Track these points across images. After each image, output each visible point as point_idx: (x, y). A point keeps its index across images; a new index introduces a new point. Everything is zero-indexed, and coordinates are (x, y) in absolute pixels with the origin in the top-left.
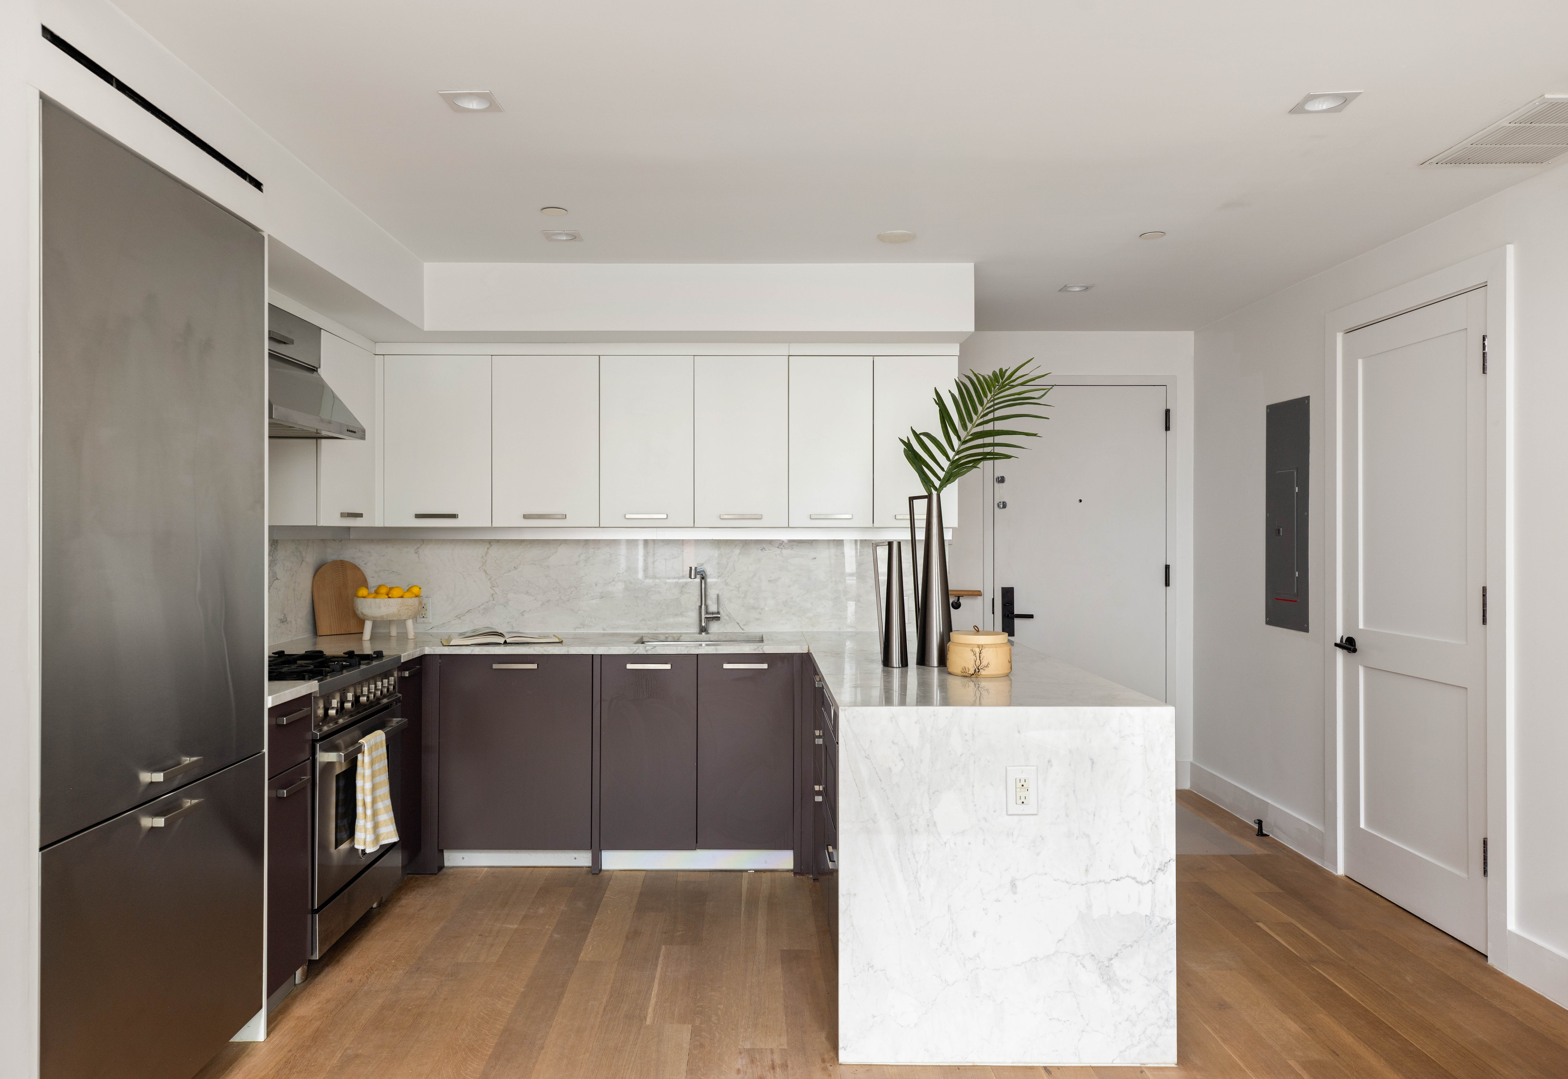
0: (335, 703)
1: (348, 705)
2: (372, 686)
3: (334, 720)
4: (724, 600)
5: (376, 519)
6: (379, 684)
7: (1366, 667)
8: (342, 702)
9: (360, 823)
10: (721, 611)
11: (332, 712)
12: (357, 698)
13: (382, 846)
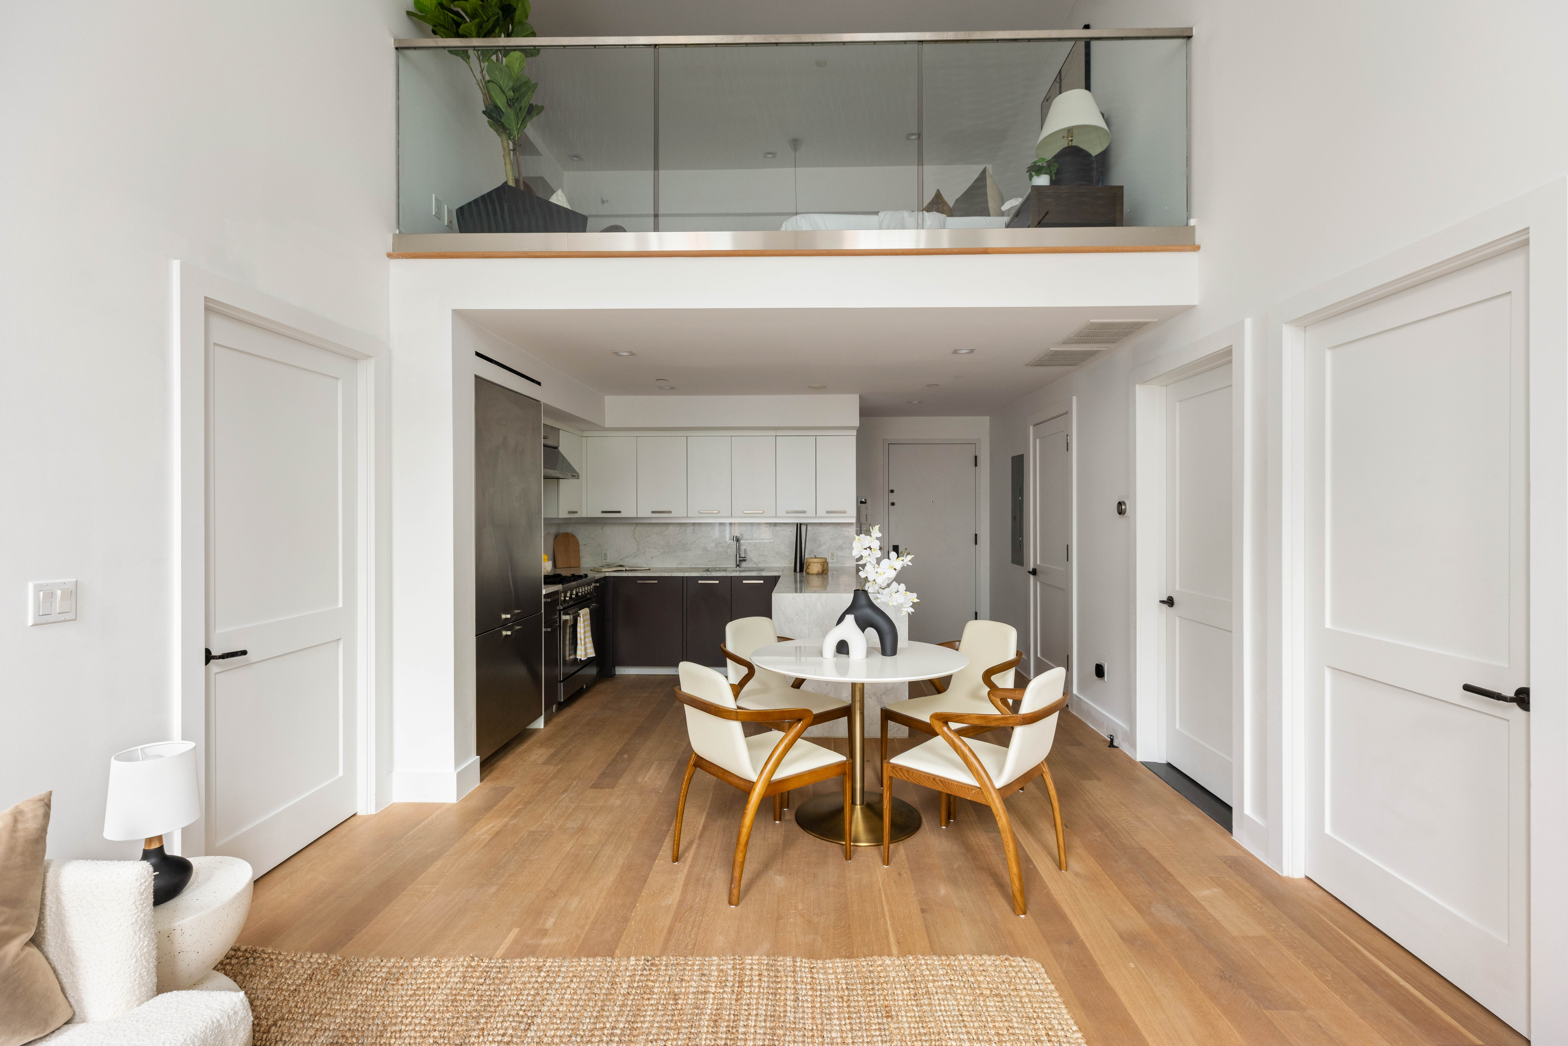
0: (568, 595)
1: (573, 596)
2: (583, 589)
3: (568, 602)
4: (748, 551)
5: (584, 513)
6: (586, 588)
7: (1040, 582)
8: (571, 595)
9: (579, 647)
10: (747, 557)
11: (567, 598)
12: (577, 593)
13: (588, 658)
